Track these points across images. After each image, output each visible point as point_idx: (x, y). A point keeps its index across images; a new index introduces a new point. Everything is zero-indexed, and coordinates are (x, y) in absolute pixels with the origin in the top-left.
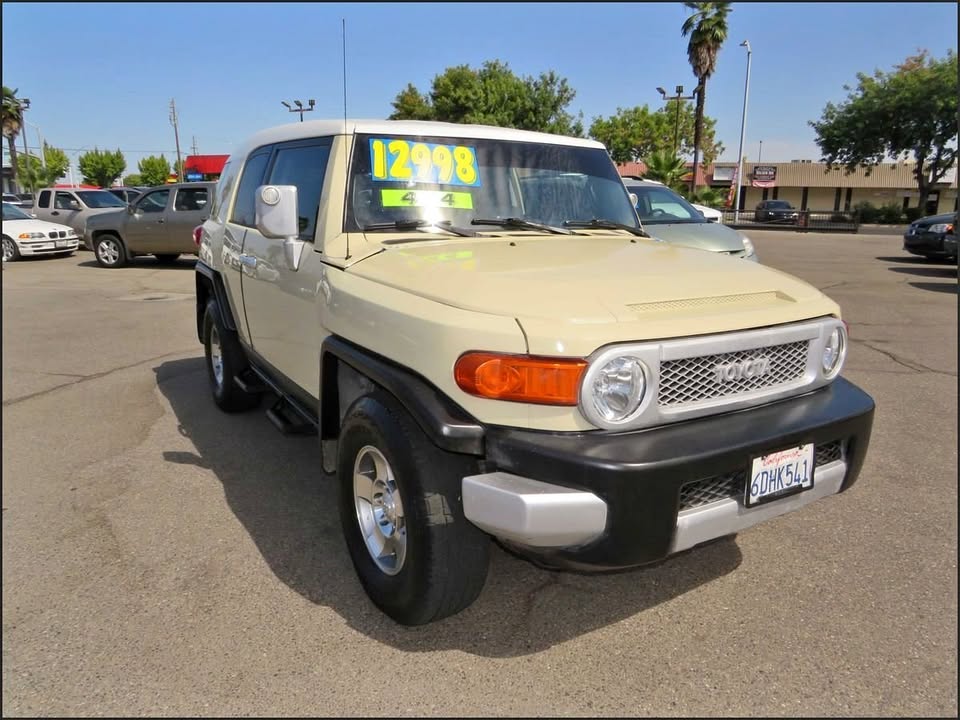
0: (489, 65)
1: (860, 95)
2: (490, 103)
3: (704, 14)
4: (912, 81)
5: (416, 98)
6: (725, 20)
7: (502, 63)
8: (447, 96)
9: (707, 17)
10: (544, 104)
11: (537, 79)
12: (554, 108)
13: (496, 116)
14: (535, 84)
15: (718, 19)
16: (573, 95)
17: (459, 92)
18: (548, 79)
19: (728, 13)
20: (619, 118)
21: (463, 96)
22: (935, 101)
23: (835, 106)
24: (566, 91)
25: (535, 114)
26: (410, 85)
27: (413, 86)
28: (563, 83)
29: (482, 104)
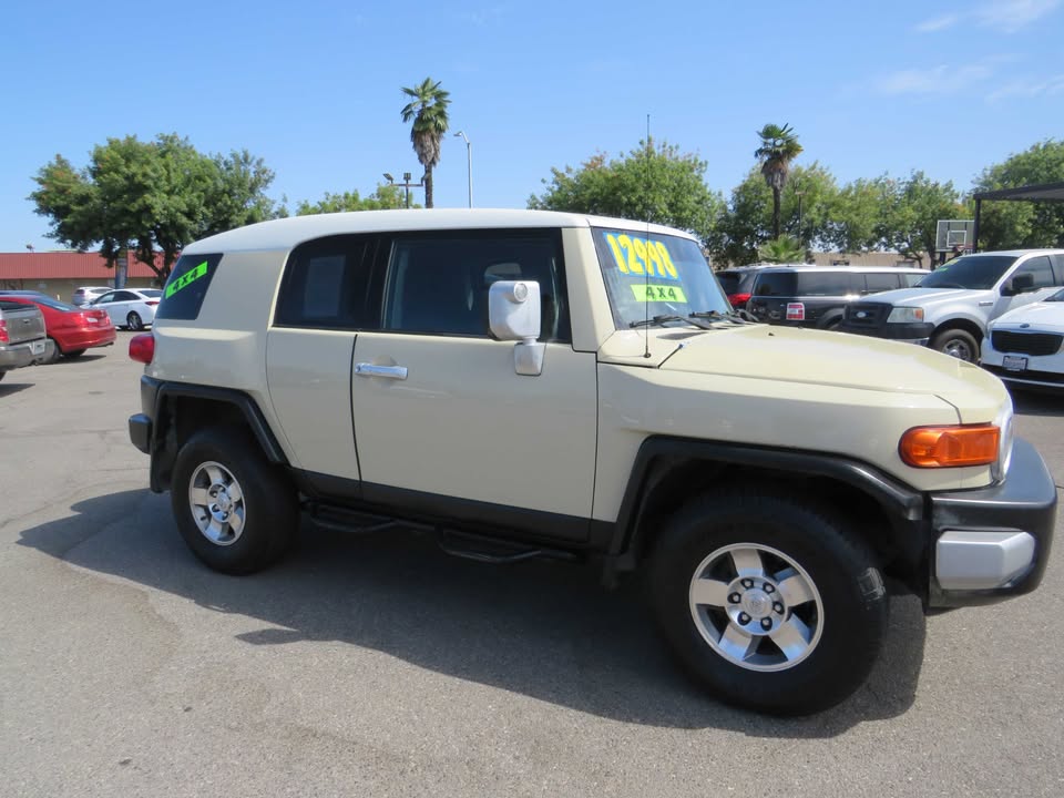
0: (166, 139)
1: (556, 188)
2: (174, 182)
3: (424, 102)
4: (600, 179)
5: (70, 172)
6: (446, 110)
7: (181, 137)
8: (117, 171)
9: (428, 105)
10: (240, 185)
11: (227, 157)
12: (252, 190)
13: (183, 197)
14: (226, 163)
15: (439, 109)
16: (273, 177)
17: (134, 168)
18: (241, 158)
19: (448, 104)
20: (328, 203)
21: (140, 172)
22: (620, 197)
23: (538, 197)
24: (264, 172)
25: (230, 196)
26: (58, 156)
27: (63, 157)
28: (259, 163)
29: (164, 182)
